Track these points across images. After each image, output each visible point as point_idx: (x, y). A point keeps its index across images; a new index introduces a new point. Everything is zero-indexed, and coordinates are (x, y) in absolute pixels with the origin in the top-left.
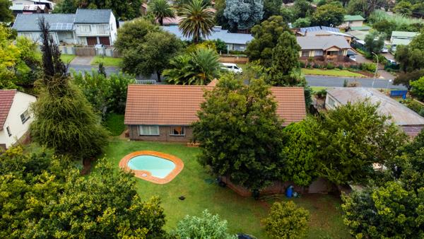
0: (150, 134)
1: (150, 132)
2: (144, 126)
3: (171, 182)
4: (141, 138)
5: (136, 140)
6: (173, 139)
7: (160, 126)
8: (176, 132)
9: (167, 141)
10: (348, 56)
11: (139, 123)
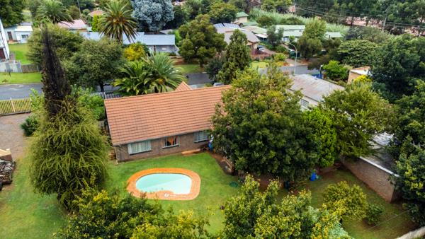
0: (140, 151)
1: (140, 149)
2: (132, 144)
3: (199, 195)
4: (131, 157)
5: (125, 161)
6: (166, 151)
7: (152, 141)
8: (169, 144)
9: (159, 155)
10: (258, 48)
11: (127, 142)
